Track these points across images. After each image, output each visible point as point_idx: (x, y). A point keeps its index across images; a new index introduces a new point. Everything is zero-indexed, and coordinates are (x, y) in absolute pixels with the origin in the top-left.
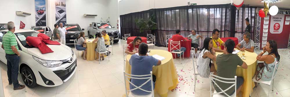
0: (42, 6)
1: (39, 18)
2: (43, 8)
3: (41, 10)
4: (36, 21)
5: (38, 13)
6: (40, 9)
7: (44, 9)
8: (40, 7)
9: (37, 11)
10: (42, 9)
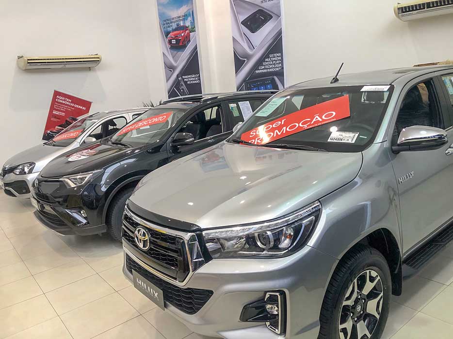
0: (183, 10)
1: (175, 64)
2: (185, 17)
3: (179, 28)
4: (167, 80)
5: (170, 42)
6: (174, 26)
7: (188, 23)
8: (175, 13)
9: (167, 34)
10: (182, 24)
